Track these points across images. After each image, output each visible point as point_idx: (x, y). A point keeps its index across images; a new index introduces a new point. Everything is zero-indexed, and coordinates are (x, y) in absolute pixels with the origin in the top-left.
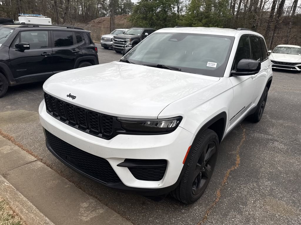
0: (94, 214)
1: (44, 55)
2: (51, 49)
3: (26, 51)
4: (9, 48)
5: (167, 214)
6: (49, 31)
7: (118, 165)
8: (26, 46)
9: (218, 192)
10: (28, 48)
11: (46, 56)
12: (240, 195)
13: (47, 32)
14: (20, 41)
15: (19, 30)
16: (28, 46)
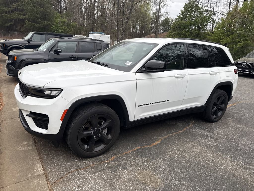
0: (25, 149)
1: (72, 58)
2: (77, 54)
3: (59, 54)
4: (50, 52)
5: (65, 159)
6: (78, 42)
7: (27, 115)
8: (59, 51)
9: (113, 158)
10: (60, 52)
11: (73, 58)
12: (128, 163)
13: (76, 42)
14: (57, 48)
15: (58, 41)
16: (61, 51)
